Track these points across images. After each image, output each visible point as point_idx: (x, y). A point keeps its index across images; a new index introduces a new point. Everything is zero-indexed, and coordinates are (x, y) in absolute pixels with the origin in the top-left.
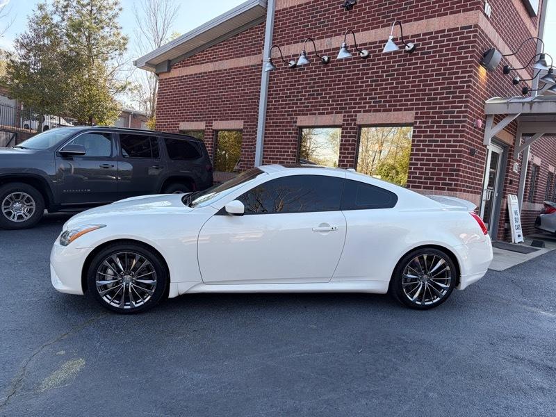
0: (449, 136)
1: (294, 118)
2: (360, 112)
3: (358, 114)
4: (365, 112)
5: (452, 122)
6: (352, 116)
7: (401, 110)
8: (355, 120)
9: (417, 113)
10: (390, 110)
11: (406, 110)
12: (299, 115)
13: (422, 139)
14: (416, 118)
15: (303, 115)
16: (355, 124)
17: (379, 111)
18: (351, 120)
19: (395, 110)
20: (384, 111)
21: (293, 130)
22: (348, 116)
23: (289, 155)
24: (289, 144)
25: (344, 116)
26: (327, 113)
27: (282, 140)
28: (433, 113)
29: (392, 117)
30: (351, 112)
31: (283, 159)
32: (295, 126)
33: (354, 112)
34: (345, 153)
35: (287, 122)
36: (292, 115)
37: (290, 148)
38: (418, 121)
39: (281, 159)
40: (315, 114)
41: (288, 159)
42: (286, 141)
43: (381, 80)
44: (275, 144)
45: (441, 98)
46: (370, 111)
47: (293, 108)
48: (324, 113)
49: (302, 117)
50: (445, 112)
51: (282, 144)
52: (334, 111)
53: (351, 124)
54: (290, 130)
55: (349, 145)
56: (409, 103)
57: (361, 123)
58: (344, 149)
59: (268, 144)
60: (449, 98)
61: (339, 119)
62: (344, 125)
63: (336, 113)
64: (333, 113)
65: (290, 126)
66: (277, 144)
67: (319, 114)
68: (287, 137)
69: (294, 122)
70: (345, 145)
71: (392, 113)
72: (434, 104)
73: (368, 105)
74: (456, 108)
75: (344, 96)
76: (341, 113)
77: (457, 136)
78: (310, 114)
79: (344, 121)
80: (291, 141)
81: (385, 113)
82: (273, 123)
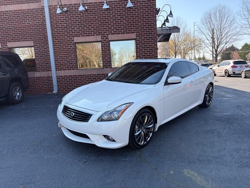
0: (152, 43)
1: (71, 39)
2: (110, 34)
3: (109, 35)
4: (112, 34)
5: (152, 37)
6: (106, 36)
7: (129, 33)
8: (108, 38)
9: (137, 34)
10: (124, 33)
11: (132, 33)
12: (75, 36)
13: (141, 45)
14: (137, 36)
15: (77, 36)
16: (108, 40)
17: (119, 34)
18: (106, 38)
19: (126, 33)
20: (121, 33)
21: (72, 44)
22: (104, 36)
23: (73, 58)
24: (71, 52)
25: (102, 37)
26: (92, 35)
27: (66, 51)
28: (144, 34)
29: (126, 36)
30: (105, 34)
31: (69, 60)
32: (73, 42)
33: (107, 34)
34: (105, 54)
35: (67, 41)
36: (70, 37)
37: (73, 54)
38: (138, 37)
39: (67, 60)
40: (85, 36)
41: (72, 60)
42: (69, 50)
43: (118, 20)
44: (62, 53)
45: (146, 28)
46: (115, 34)
47: (70, 33)
48: (90, 36)
49: (77, 38)
50: (149, 33)
51: (66, 52)
52: (96, 34)
53: (106, 40)
54: (70, 45)
55: (107, 50)
56: (133, 30)
57: (110, 40)
58: (105, 52)
59: (57, 53)
60: (149, 27)
61: (99, 38)
62: (102, 41)
63: (96, 35)
64: (95, 35)
65: (70, 43)
66: (63, 53)
67: (87, 36)
68: (69, 49)
69: (72, 41)
70: (105, 50)
71: (126, 34)
72: (143, 30)
73: (113, 31)
74: (153, 31)
75: (99, 27)
76: (100, 35)
77: (155, 43)
78: (82, 36)
79: (102, 39)
80: (72, 50)
81: (122, 35)
82: (58, 41)
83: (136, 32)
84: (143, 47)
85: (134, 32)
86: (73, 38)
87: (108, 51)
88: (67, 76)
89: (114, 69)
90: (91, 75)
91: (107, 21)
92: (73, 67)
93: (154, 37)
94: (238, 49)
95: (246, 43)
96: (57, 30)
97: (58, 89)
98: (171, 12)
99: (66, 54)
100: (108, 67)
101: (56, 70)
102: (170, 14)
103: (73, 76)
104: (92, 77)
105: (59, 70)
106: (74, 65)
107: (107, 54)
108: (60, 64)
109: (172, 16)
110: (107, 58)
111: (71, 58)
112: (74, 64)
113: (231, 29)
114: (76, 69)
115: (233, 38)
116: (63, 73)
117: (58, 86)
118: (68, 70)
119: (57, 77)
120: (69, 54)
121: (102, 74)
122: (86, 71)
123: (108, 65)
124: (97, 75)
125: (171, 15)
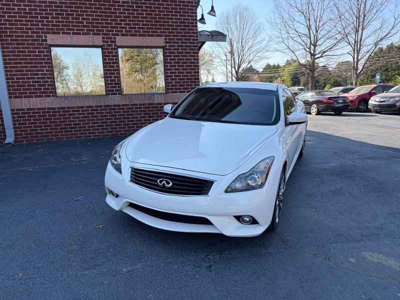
0: (190, 56)
1: (42, 37)
2: (118, 35)
3: (116, 37)
4: (122, 35)
5: (190, 46)
6: (111, 38)
7: (153, 36)
8: (115, 42)
9: (166, 39)
10: (145, 36)
11: (157, 36)
12: (49, 33)
13: (172, 58)
14: (166, 43)
15: (53, 33)
16: (115, 45)
17: (135, 35)
18: (111, 42)
19: (148, 36)
20: (140, 36)
21: (44, 48)
22: (107, 38)
23: (45, 74)
25: (103, 38)
26: (84, 34)
27: (30, 59)
28: (177, 39)
29: (147, 41)
30: (109, 34)
31: (38, 78)
32: (46, 44)
33: (112, 35)
34: (111, 70)
35: (32, 40)
36: (39, 33)
37: (45, 67)
38: (168, 45)
39: (34, 78)
40: (69, 34)
41: (45, 78)
42: (37, 59)
43: (133, 10)
44: (21, 63)
45: (181, 29)
46: (127, 35)
47: (38, 25)
48: (79, 34)
49: (53, 36)
50: (185, 39)
51: (32, 63)
52: (91, 33)
53: (111, 45)
54: (40, 48)
55: (113, 63)
56: (159, 31)
57: (119, 45)
58: (110, 67)
59: (11, 63)
60: (186, 29)
61: (99, 40)
62: (104, 45)
63: (93, 34)
64: (89, 34)
65: (38, 44)
66: (25, 63)
67: (74, 34)
68: (37, 56)
69: (43, 41)
70: (110, 63)
71: (146, 38)
72: (177, 33)
73: (124, 30)
74: (191, 36)
75: (98, 20)
76: (99, 35)
77: (195, 56)
78: (63, 33)
79: (103, 42)
80: (44, 59)
81: (141, 38)
82: (11, 40)
83: (165, 36)
84: (176, 61)
85: (162, 36)
86: (46, 37)
87: (115, 65)
88: (34, 109)
89: (127, 96)
90: (83, 107)
91: (113, 11)
92: (47, 93)
93: (193, 46)
94: (259, 72)
95: (268, 64)
96: (8, 17)
97: (15, 135)
98: (213, 7)
99: (31, 67)
100: (116, 94)
101: (10, 97)
102: (211, 11)
103: (48, 109)
104: (85, 111)
105: (15, 97)
106: (48, 89)
107: (114, 70)
108: (18, 86)
109: (214, 14)
110: (115, 77)
111: (42, 74)
112: (48, 85)
113: (256, 42)
114: (53, 96)
115: (258, 55)
116: (24, 103)
117: (15, 128)
118: (36, 97)
119: (12, 110)
120: (37, 67)
121: (105, 106)
122: (74, 99)
123: (116, 90)
124: (96, 106)
125: (212, 13)
